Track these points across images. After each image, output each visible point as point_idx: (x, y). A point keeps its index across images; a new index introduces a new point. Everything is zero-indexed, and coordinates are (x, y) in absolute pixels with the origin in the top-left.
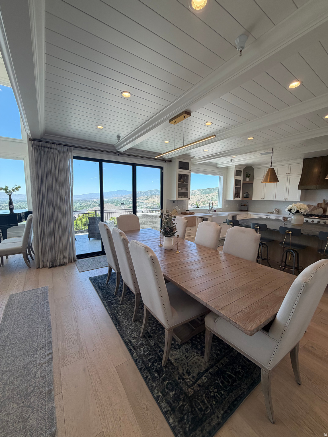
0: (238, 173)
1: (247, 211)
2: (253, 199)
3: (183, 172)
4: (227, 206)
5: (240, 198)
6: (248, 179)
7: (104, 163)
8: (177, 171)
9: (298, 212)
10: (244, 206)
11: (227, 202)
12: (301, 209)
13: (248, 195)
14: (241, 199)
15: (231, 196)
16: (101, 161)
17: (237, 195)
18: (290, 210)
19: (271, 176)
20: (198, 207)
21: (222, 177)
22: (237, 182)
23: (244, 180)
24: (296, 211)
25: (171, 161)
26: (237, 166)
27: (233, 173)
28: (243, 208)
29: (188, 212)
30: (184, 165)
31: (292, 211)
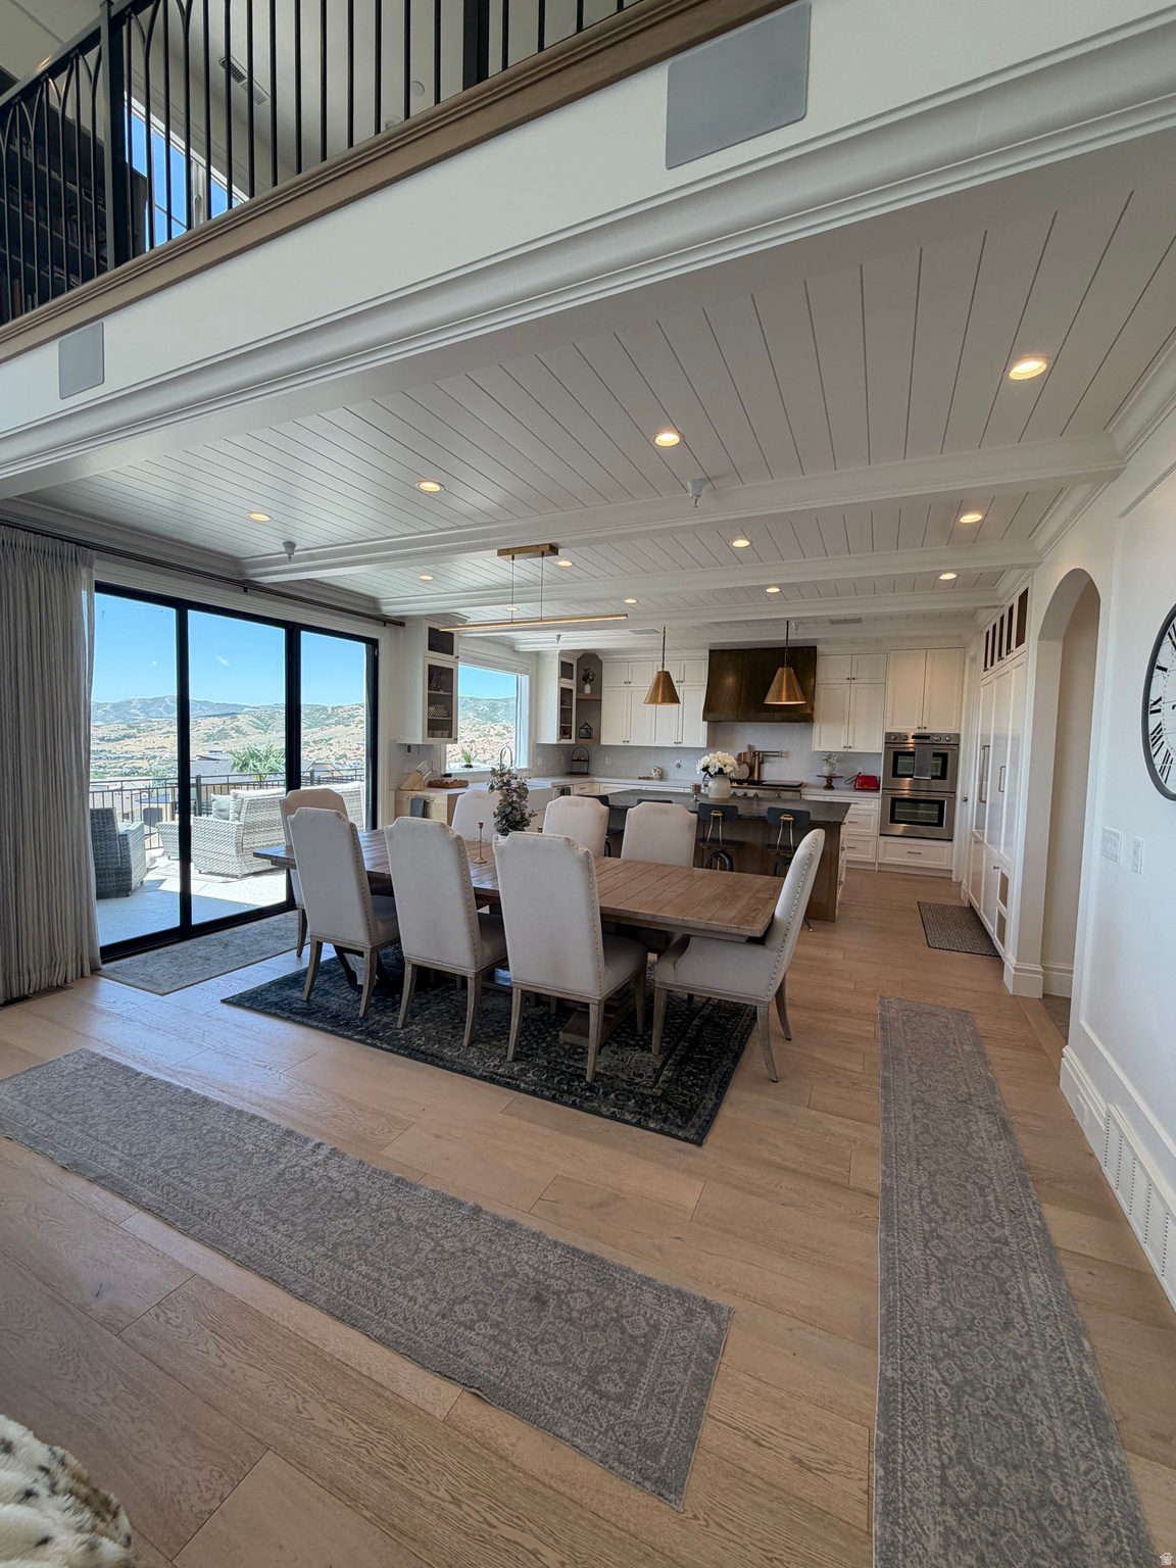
0: (566, 669)
1: (586, 774)
2: (603, 742)
3: (441, 660)
4: (540, 761)
5: (570, 738)
6: (588, 689)
7: (192, 614)
8: (423, 659)
9: (721, 771)
10: (579, 760)
11: (539, 749)
12: (725, 766)
13: (589, 733)
14: (572, 741)
15: (550, 734)
16: (182, 606)
17: (564, 731)
18: (706, 769)
19: (664, 688)
20: (471, 766)
21: (525, 679)
22: (565, 693)
23: (580, 690)
24: (717, 770)
25: (402, 624)
26: (563, 653)
27: (553, 670)
28: (576, 767)
29: (449, 780)
30: (441, 641)
31: (710, 770)
